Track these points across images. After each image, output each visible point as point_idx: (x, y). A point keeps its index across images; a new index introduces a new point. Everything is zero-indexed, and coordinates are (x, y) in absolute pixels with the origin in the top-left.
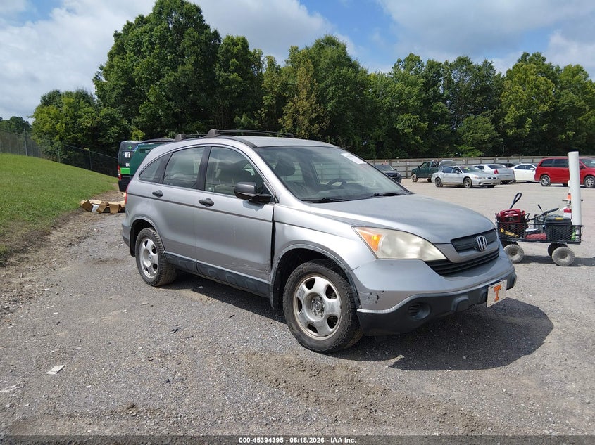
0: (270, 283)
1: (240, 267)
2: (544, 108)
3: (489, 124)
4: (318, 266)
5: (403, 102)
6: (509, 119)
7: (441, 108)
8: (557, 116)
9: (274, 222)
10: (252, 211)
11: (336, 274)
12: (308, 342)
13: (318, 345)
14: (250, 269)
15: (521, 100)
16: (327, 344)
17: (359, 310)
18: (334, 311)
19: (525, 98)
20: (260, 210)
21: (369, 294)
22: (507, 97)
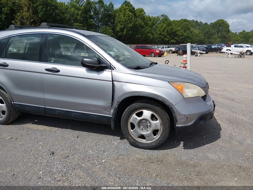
0: (111, 116)
1: (85, 109)
2: (131, 25)
3: (111, 30)
4: (146, 105)
5: (75, 17)
6: (118, 29)
7: (92, 22)
8: (136, 28)
9: (113, 81)
10: (94, 75)
11: (159, 108)
12: (141, 145)
13: (147, 146)
14: (94, 109)
15: (122, 21)
16: (154, 144)
17: (177, 126)
18: (157, 127)
19: (123, 20)
20: (101, 74)
21: (183, 117)
22: (117, 19)
